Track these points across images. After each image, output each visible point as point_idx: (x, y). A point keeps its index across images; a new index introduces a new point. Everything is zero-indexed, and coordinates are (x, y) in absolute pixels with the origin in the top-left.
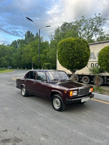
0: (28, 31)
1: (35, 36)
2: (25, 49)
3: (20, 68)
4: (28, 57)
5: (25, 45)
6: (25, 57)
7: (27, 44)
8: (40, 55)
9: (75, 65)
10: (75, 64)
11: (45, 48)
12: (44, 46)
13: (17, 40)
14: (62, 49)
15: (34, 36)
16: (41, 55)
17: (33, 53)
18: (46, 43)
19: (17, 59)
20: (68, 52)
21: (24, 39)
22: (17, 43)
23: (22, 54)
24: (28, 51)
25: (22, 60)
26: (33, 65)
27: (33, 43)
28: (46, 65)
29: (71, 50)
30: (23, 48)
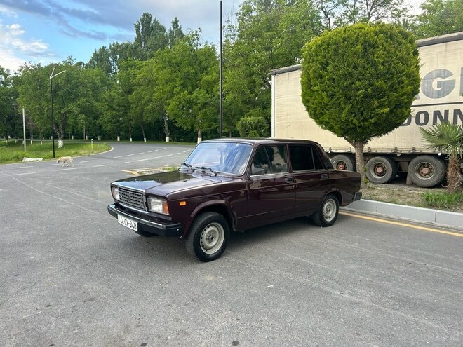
0: (144, 15)
1: (167, 32)
2: (140, 75)
3: (125, 138)
4: (150, 101)
5: (137, 62)
6: (143, 102)
7: (144, 58)
8: (190, 93)
9: (372, 121)
10: (371, 118)
11: (205, 69)
12: (204, 63)
13: (108, 47)
14: (327, 64)
15: (164, 29)
16: (195, 94)
17: (169, 88)
18: (209, 53)
19: (113, 109)
20: (351, 75)
21: (133, 42)
22: (108, 55)
23: (130, 92)
24: (151, 82)
25: (132, 113)
26: (167, 128)
27: (168, 53)
28: (250, 124)
29: (364, 67)
30: (131, 71)
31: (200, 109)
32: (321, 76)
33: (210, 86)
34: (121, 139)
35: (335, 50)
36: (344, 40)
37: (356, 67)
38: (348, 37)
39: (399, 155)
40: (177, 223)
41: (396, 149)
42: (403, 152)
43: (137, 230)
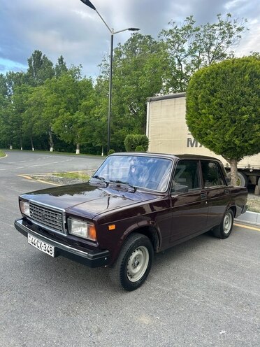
0: (35, 52)
1: (54, 66)
2: (32, 98)
3: (17, 148)
4: (39, 118)
5: (30, 88)
6: (33, 119)
7: (34, 85)
8: (72, 114)
10: (251, 139)
11: (84, 96)
13: (5, 75)
14: (215, 91)
15: (51, 64)
16: (76, 115)
17: (55, 109)
18: (88, 84)
19: (8, 124)
20: (237, 101)
21: (26, 72)
22: (4, 81)
23: (22, 111)
24: (40, 104)
25: (24, 127)
26: (51, 141)
30: (24, 94)
31: (79, 127)
32: (209, 101)
33: (88, 110)
34: (13, 148)
35: (223, 78)
36: (233, 70)
37: (243, 94)
38: (237, 68)
39: (251, 171)
40: (105, 250)
41: (249, 166)
42: (255, 168)
43: (53, 255)
